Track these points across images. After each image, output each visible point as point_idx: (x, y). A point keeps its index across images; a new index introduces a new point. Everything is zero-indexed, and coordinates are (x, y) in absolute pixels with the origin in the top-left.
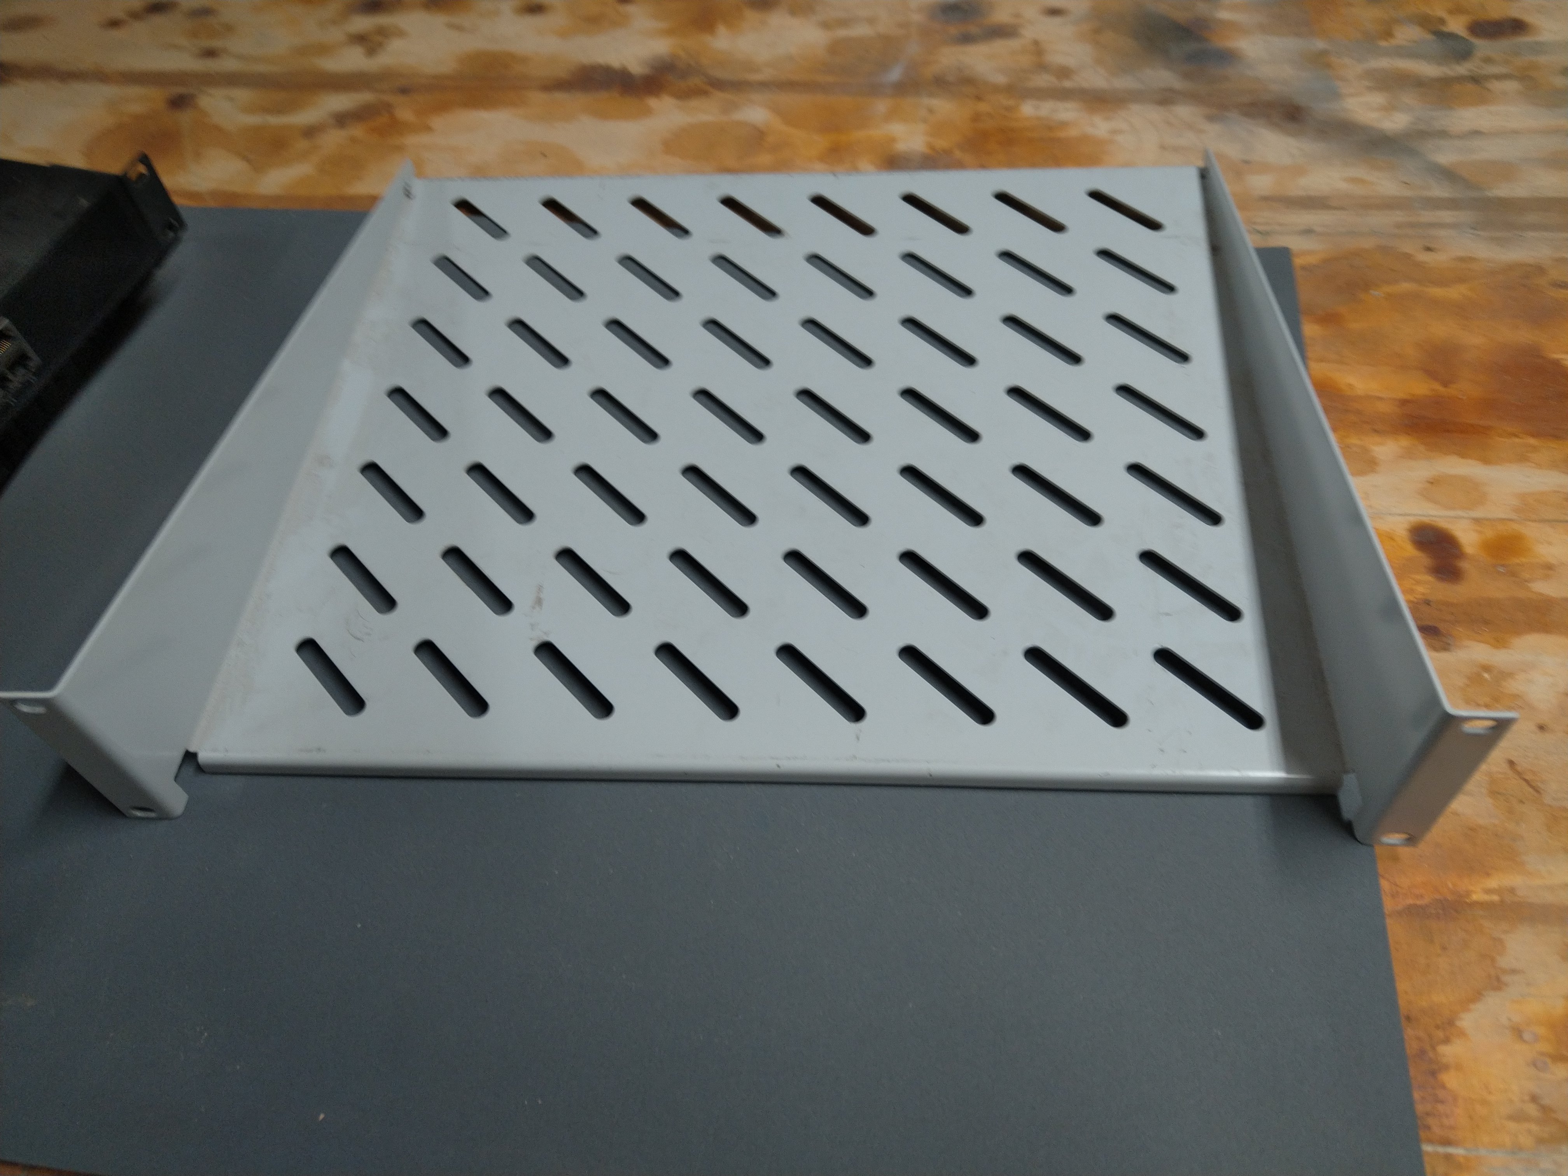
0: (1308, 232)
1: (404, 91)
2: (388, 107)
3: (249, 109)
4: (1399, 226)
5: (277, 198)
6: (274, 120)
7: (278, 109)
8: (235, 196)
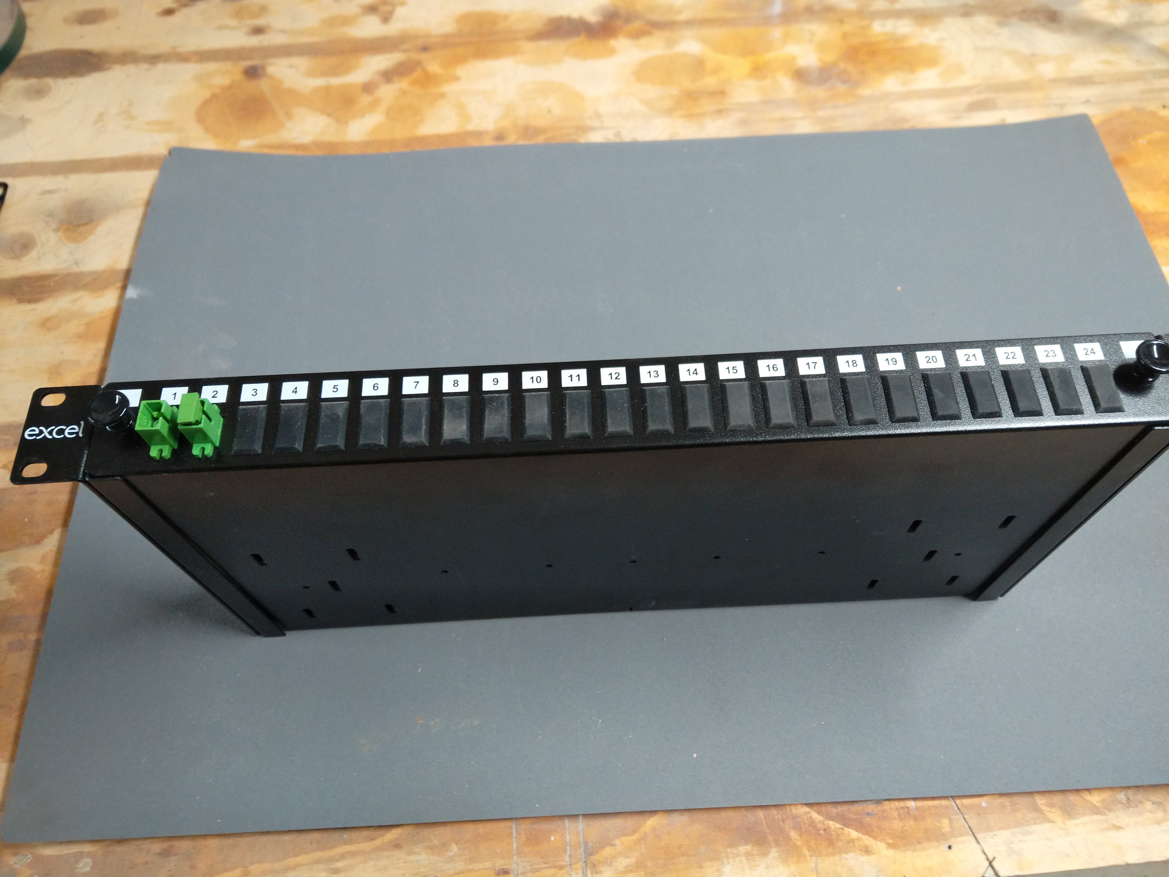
0: (1087, 102)
1: (425, 49)
2: (419, 63)
3: (311, 73)
4: (1142, 92)
5: (366, 144)
6: (335, 81)
7: (335, 72)
8: (331, 145)
